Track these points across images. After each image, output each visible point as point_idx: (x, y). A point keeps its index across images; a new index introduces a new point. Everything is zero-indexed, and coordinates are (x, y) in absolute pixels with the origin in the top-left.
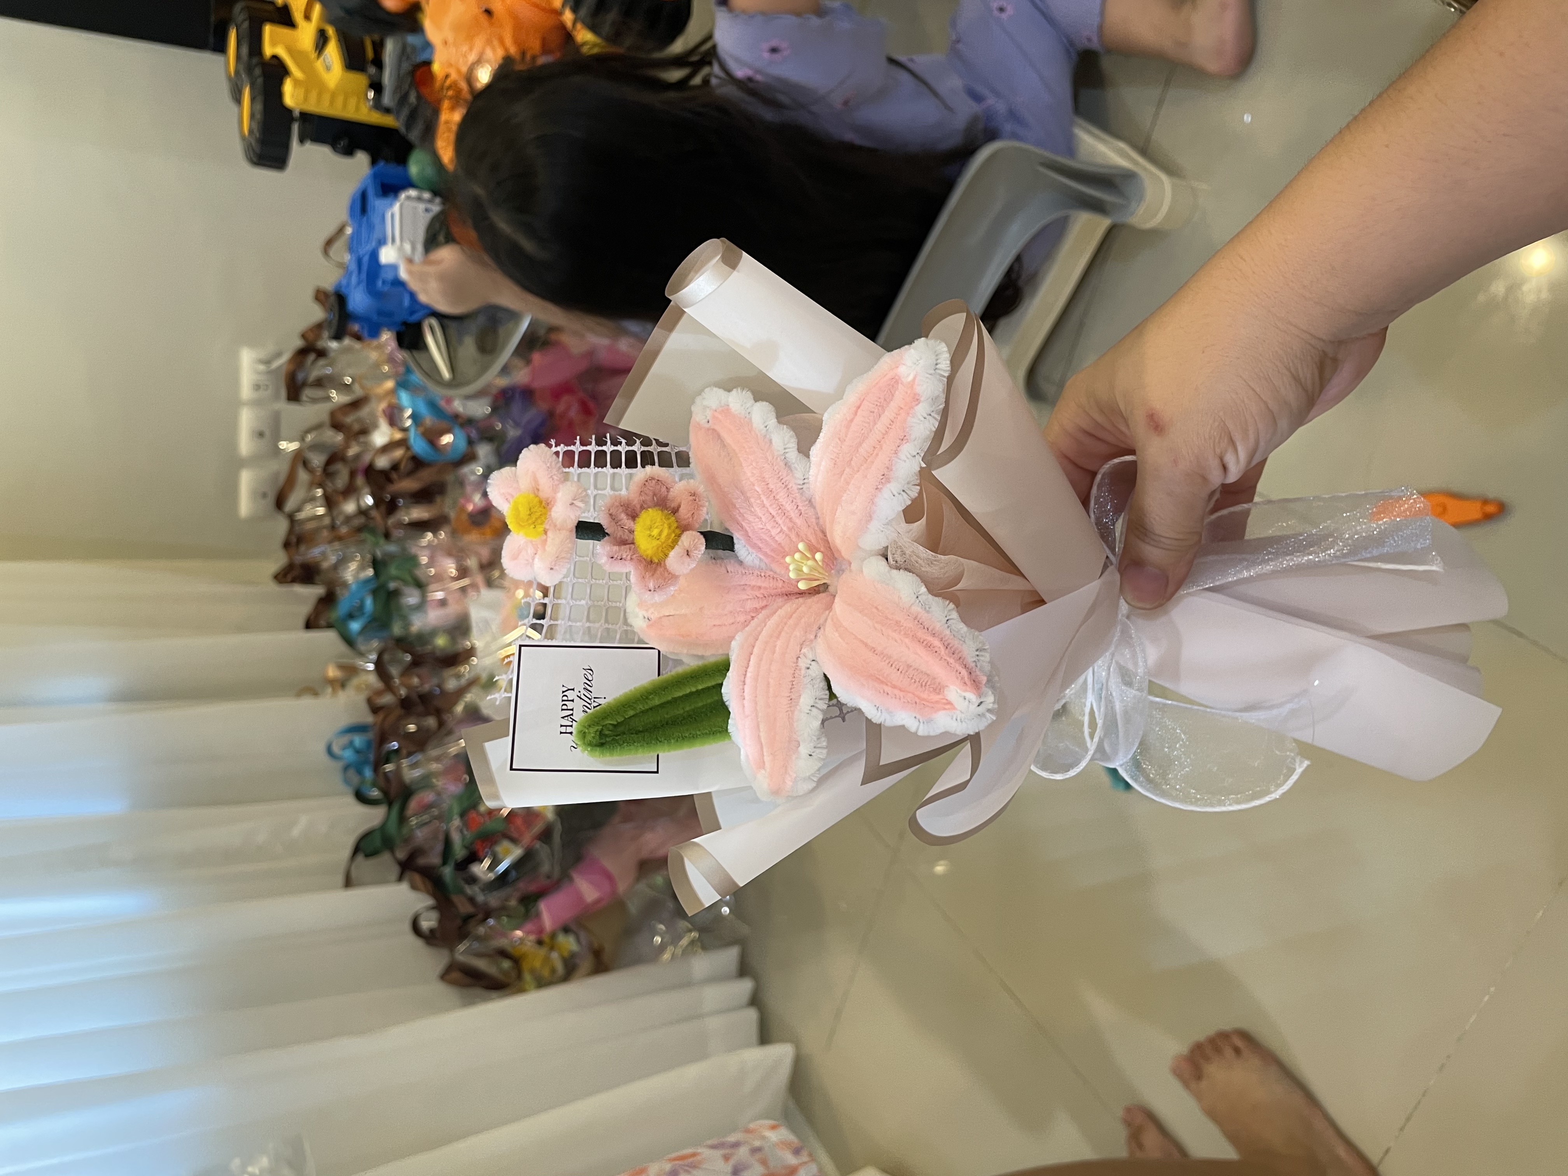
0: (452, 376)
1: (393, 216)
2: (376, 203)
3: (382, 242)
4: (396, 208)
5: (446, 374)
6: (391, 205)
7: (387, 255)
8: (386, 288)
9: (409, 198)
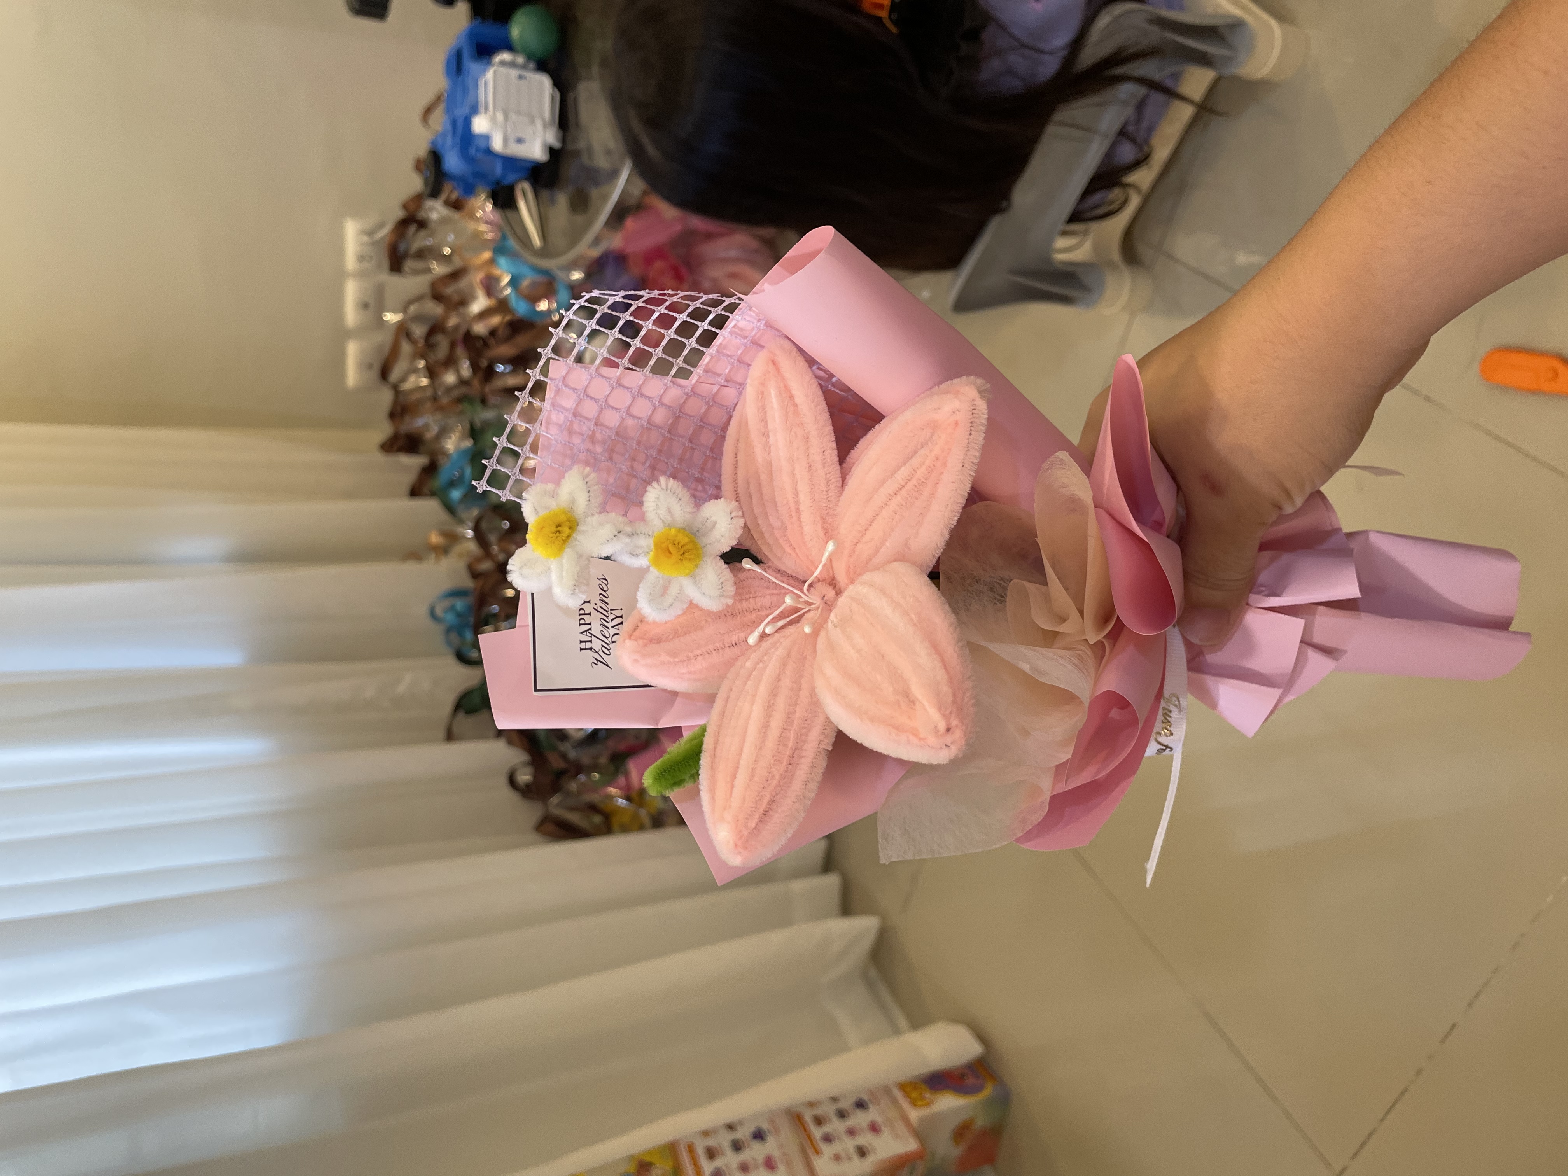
0: (543, 245)
1: (486, 83)
2: (472, 66)
3: (474, 110)
4: (490, 75)
5: (537, 241)
6: (484, 72)
7: (480, 125)
8: (479, 156)
9: (503, 63)
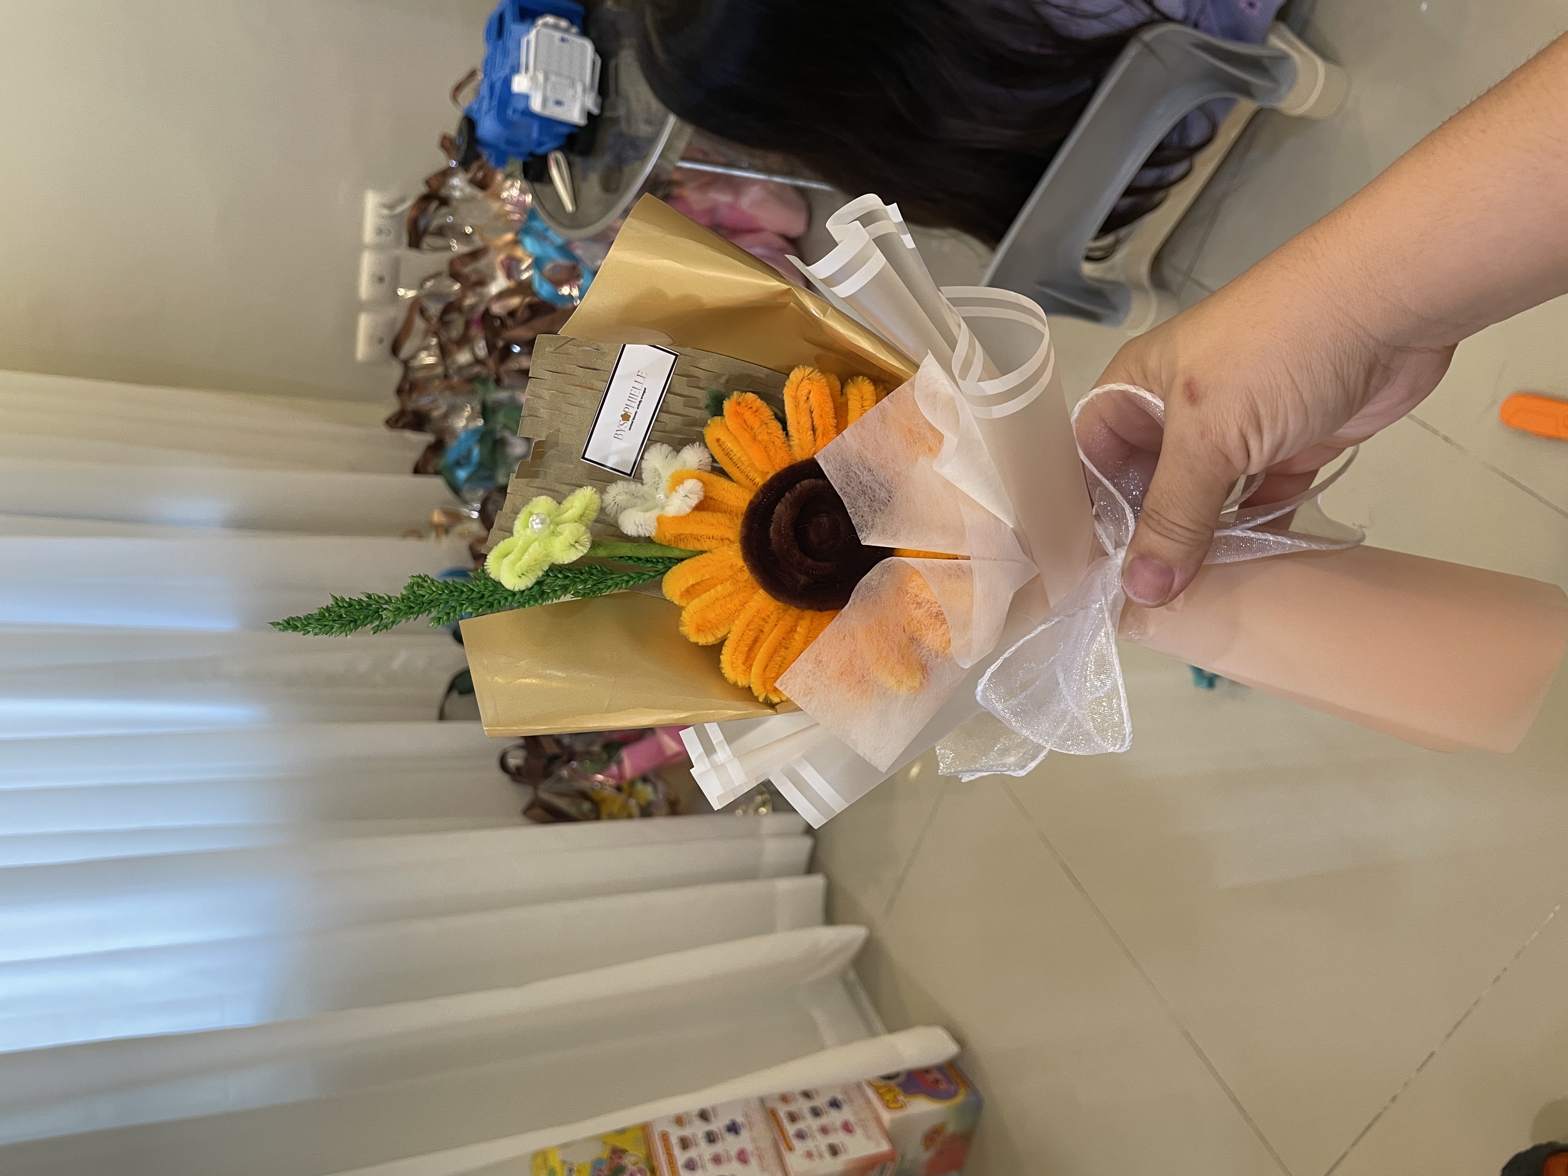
0: (574, 209)
1: (528, 42)
2: (513, 27)
3: (515, 70)
4: (532, 35)
5: (569, 206)
6: (528, 32)
7: (520, 84)
8: (516, 118)
9: (546, 25)
